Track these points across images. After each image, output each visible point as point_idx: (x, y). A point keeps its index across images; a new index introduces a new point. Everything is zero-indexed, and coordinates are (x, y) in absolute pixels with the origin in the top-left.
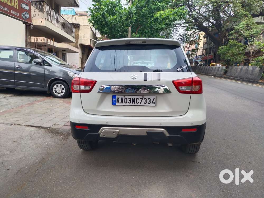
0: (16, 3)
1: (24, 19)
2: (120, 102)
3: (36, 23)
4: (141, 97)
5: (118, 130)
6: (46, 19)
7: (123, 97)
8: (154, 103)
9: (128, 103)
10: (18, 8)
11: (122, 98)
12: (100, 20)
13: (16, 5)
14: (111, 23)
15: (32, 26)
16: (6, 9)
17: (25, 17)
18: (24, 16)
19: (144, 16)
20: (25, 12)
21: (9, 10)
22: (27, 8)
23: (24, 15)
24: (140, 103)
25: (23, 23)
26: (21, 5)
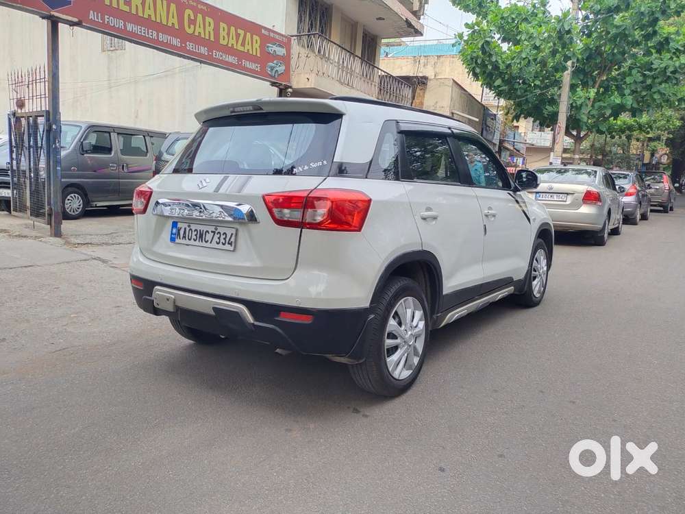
0: (254, 44)
1: (271, 76)
2: (182, 236)
3: (298, 83)
4: (213, 229)
5: (173, 297)
6: (320, 73)
7: (186, 225)
8: (230, 244)
9: (192, 240)
10: (259, 55)
11: (185, 229)
12: (479, 62)
13: (254, 50)
14: (509, 66)
15: (290, 90)
16: (231, 59)
17: (274, 71)
18: (272, 70)
19: (623, 35)
20: (275, 62)
21: (240, 60)
22: (281, 51)
23: (272, 68)
24: (211, 242)
25: (272, 85)
26: (268, 47)
